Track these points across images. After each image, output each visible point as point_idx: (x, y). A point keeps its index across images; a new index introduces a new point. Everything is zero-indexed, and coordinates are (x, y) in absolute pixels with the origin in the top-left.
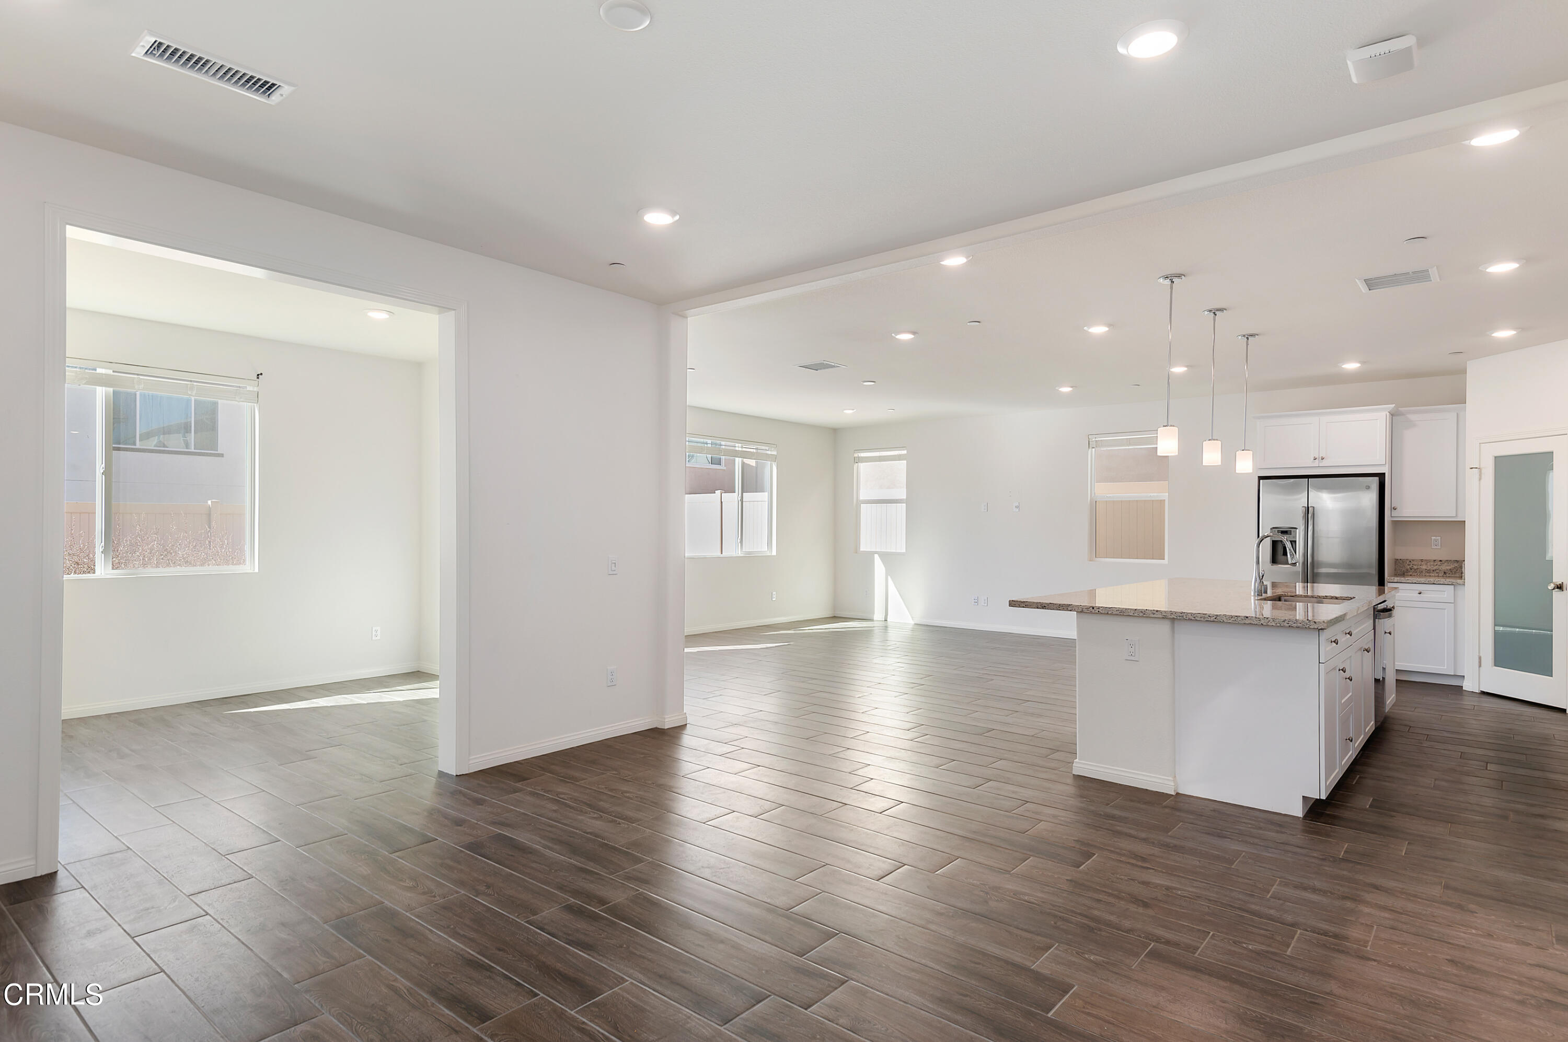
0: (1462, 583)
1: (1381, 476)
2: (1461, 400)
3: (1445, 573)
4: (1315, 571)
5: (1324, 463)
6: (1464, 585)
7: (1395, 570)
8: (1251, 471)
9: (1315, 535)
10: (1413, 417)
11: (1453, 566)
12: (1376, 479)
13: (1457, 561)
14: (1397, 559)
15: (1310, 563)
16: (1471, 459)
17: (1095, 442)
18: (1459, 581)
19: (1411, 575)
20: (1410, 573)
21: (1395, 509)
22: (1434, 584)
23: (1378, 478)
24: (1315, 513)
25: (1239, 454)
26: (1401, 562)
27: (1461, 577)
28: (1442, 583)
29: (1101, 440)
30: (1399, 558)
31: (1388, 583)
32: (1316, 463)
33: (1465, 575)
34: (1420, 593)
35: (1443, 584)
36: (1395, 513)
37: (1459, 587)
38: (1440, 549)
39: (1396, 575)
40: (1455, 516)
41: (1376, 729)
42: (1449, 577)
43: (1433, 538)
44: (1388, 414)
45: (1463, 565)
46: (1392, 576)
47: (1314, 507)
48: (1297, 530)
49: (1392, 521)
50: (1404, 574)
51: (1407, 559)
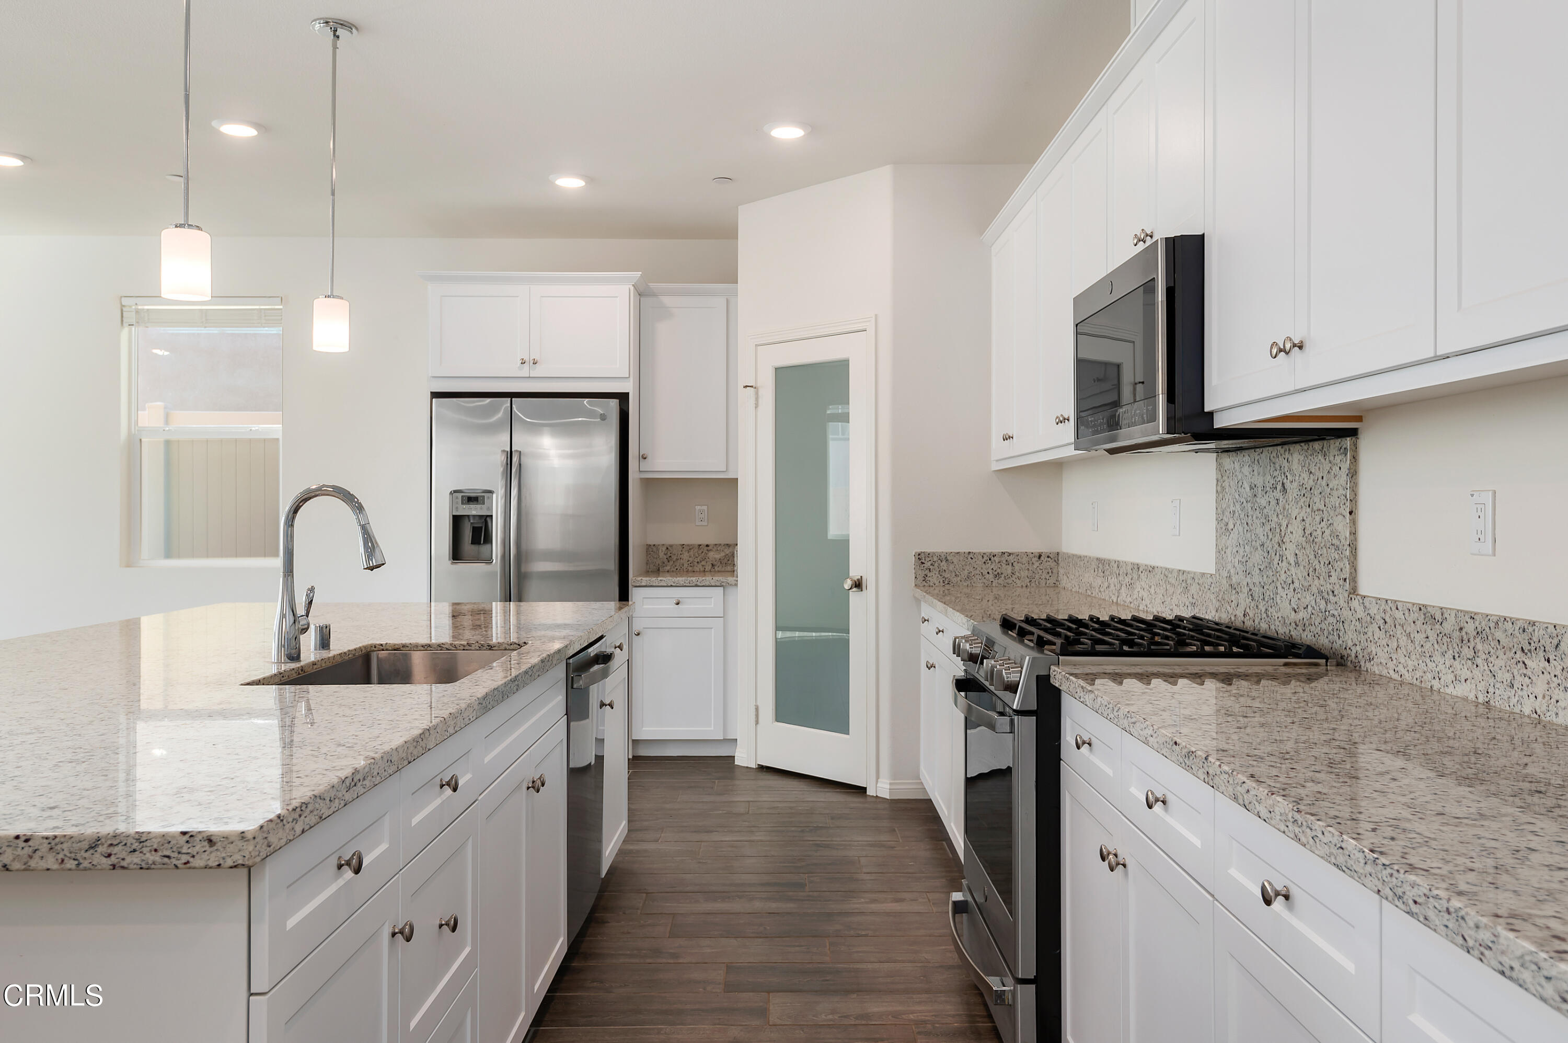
0: (734, 583)
1: (623, 398)
2: (732, 278)
3: (713, 565)
4: (523, 570)
5: (538, 371)
6: (736, 585)
7: (647, 563)
8: (346, 349)
9: (523, 505)
10: (667, 300)
11: (724, 554)
12: (614, 403)
13: (728, 545)
14: (650, 545)
15: (515, 556)
16: (745, 376)
17: (134, 313)
18: (731, 580)
19: (668, 571)
20: (668, 568)
21: (645, 458)
22: (697, 586)
23: (618, 400)
24: (522, 463)
25: (320, 304)
26: (655, 549)
27: (733, 572)
28: (707, 583)
29: (148, 310)
30: (652, 543)
31: (634, 588)
32: (525, 372)
33: (737, 570)
34: (678, 604)
35: (709, 586)
36: (645, 466)
37: (730, 590)
38: (707, 526)
39: (648, 573)
40: (725, 470)
41: (570, 948)
42: (719, 571)
43: (698, 508)
44: (632, 288)
45: (735, 552)
46: (640, 575)
47: (520, 452)
48: (494, 496)
49: (641, 479)
50: (659, 570)
51: (663, 545)
